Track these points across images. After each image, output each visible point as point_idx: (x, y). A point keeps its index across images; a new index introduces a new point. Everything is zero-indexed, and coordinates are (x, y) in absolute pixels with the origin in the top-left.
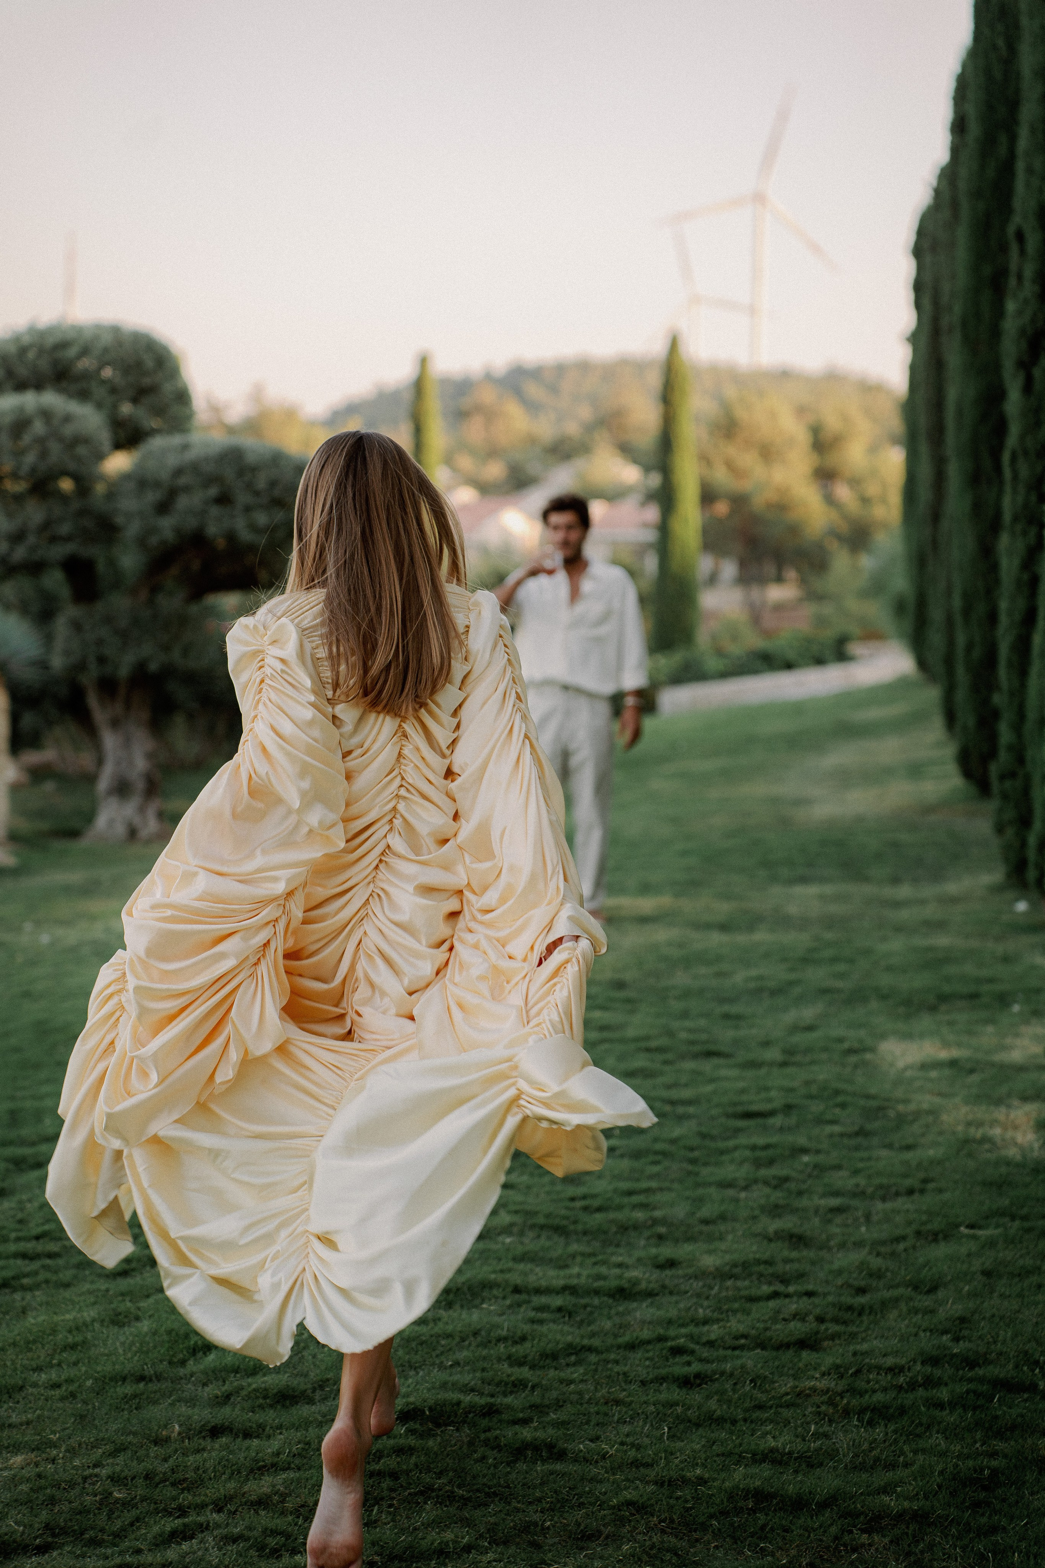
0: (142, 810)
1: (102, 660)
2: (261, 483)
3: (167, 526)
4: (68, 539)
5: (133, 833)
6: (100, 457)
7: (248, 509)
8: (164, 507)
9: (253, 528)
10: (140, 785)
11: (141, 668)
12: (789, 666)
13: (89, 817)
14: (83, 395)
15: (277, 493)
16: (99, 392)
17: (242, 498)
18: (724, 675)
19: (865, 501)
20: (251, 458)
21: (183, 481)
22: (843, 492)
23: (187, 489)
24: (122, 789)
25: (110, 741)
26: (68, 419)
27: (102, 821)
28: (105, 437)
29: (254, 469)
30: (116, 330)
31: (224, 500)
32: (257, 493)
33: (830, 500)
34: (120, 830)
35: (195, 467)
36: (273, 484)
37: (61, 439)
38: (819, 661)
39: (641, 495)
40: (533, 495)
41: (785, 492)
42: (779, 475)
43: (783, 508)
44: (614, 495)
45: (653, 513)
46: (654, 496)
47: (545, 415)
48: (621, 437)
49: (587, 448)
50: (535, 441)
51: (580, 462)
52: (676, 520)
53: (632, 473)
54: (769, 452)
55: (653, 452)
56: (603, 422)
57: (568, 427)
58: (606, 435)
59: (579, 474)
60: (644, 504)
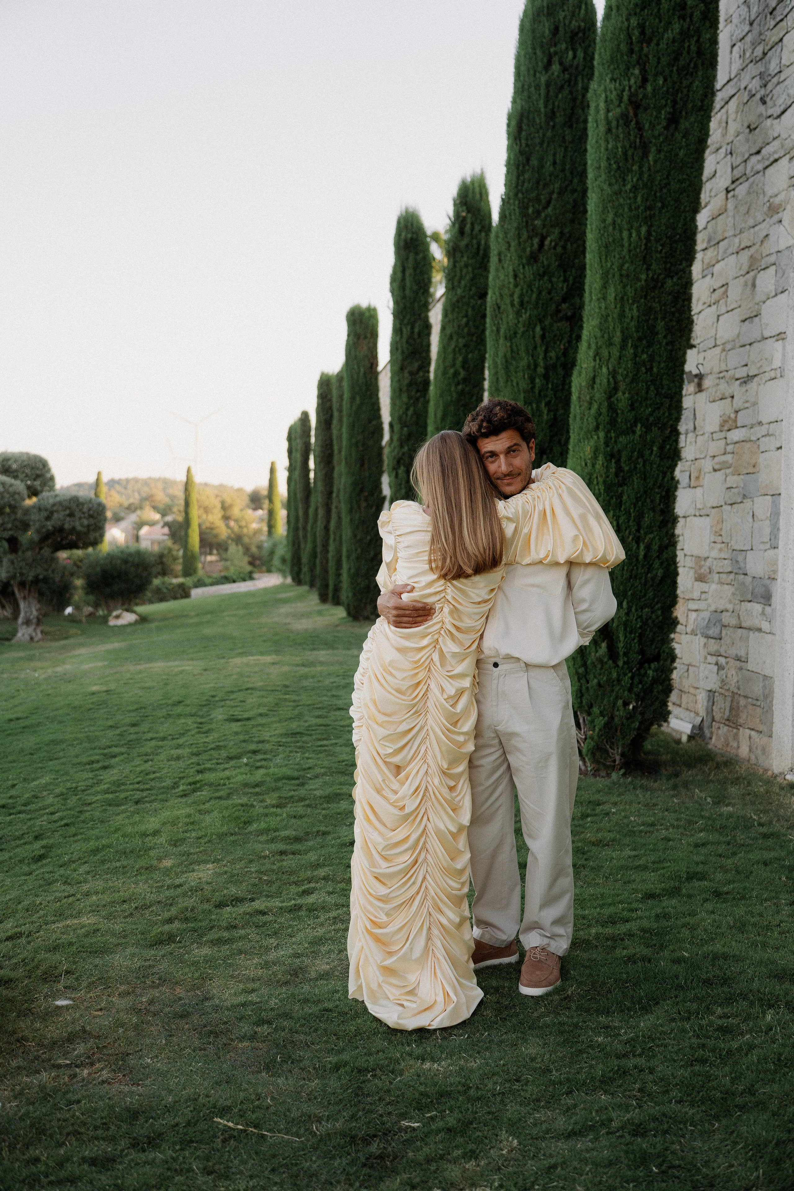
0: (35, 630)
1: (21, 574)
2: (85, 509)
3: (49, 525)
4: (11, 529)
5: (32, 638)
6: (24, 500)
7: (80, 518)
8: (48, 518)
9: (82, 525)
10: (35, 621)
11: (36, 577)
12: (234, 582)
13: (14, 633)
14: (16, 477)
15: (91, 512)
16: (21, 476)
17: (78, 514)
18: (212, 584)
19: (240, 527)
20: (81, 500)
21: (55, 508)
22: (232, 524)
23: (57, 511)
24: (27, 622)
25: (22, 605)
26: (11, 485)
27: (19, 635)
28: (25, 492)
29: (83, 504)
30: (27, 454)
31: (71, 515)
32: (84, 513)
33: (228, 526)
34: (27, 637)
35: (60, 503)
36: (89, 510)
37: (9, 493)
38: (244, 580)
39: (162, 524)
40: (124, 524)
41: (213, 523)
42: (210, 518)
43: (212, 529)
44: (152, 524)
45: (166, 530)
46: (166, 524)
47: (124, 497)
48: (153, 504)
49: (141, 508)
50: (121, 505)
51: (138, 512)
52: (190, 531)
53: (157, 516)
54: (206, 510)
55: (164, 509)
56: (146, 499)
57: (131, 501)
58: (148, 503)
59: (139, 516)
60: (163, 527)
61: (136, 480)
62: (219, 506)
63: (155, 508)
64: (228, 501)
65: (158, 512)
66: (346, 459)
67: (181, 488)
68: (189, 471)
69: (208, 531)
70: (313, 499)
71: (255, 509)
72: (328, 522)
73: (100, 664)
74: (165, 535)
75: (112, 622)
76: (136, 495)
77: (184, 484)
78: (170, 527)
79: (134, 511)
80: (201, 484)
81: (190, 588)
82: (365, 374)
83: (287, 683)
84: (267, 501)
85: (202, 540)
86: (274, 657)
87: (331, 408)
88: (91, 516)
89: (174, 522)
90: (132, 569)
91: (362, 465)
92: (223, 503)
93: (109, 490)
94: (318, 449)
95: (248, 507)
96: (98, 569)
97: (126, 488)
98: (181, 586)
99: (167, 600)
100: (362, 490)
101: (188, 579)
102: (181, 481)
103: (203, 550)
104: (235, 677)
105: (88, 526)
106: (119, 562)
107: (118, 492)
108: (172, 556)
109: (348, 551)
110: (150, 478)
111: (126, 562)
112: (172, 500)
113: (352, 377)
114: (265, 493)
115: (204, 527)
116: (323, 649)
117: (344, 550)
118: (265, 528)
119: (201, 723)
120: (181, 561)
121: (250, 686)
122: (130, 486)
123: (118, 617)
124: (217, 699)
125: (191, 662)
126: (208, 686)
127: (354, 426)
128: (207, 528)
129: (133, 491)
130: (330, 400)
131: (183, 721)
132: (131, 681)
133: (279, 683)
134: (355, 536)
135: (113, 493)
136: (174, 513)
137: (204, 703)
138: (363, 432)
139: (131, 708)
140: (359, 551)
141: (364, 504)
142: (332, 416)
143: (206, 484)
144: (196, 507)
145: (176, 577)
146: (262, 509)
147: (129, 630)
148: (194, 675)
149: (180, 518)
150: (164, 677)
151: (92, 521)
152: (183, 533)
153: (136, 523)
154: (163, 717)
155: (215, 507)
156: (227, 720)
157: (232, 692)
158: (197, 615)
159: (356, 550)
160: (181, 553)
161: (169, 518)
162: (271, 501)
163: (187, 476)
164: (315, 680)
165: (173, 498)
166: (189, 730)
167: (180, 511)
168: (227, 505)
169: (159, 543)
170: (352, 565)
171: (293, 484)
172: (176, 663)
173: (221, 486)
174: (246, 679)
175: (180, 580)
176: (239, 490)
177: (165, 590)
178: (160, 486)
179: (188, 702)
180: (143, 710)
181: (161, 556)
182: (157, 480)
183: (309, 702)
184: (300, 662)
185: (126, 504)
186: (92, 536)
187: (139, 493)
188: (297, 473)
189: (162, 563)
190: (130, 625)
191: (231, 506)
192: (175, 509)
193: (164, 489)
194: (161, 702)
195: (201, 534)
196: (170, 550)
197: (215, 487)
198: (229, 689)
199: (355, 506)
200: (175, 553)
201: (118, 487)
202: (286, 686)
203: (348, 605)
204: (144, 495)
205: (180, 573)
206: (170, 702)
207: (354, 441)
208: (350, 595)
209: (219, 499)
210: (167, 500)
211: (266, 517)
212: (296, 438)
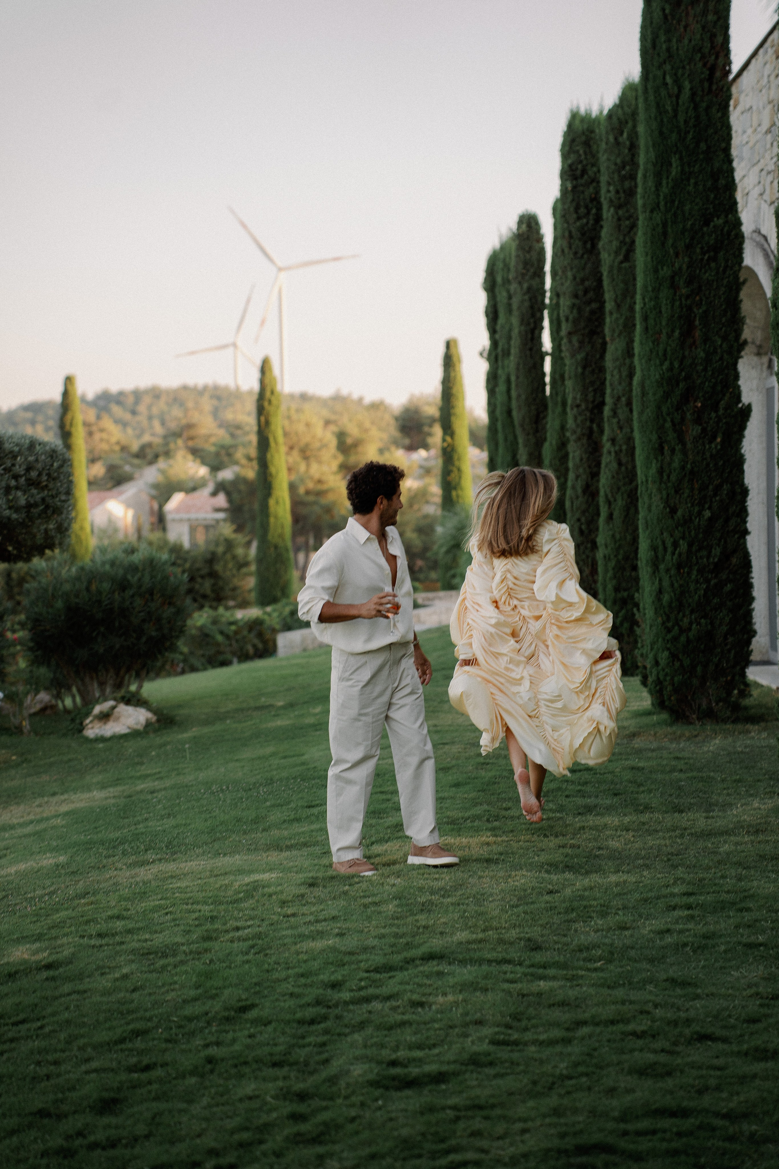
39: (210, 487)
40: (130, 490)
41: (320, 481)
42: (315, 470)
43: (319, 494)
44: (191, 487)
45: (221, 500)
46: (221, 487)
47: (130, 431)
48: (190, 443)
49: (168, 454)
50: (124, 449)
51: (161, 464)
52: (272, 502)
53: (203, 471)
54: (306, 453)
55: (217, 454)
56: (177, 435)
57: (147, 438)
58: (180, 442)
59: (163, 472)
60: (214, 494)
61: (155, 393)
62: (333, 442)
63: (195, 452)
64: (353, 431)
65: (204, 463)
66: (645, 318)
67: (251, 406)
68: (265, 368)
69: (311, 498)
70: (552, 423)
71: (411, 448)
72: (595, 475)
73: (48, 861)
74: (218, 510)
75: (93, 730)
76: (158, 429)
77: (255, 397)
78: (228, 494)
79: (153, 461)
80: (292, 396)
81: (275, 631)
82: (693, 94)
83: (535, 932)
84: (438, 431)
85: (297, 519)
86: (487, 837)
87: (595, 199)
88: (32, 483)
89: (238, 480)
90: (139, 602)
91: (687, 332)
92: (341, 436)
93: (99, 417)
94: (565, 303)
95: (396, 443)
96: (59, 604)
97: (134, 413)
98: (255, 625)
99: (225, 663)
100: (686, 397)
101: (269, 609)
102: (250, 392)
103: (301, 540)
104: (391, 908)
105: (29, 506)
106: (106, 586)
107: (117, 421)
108: (234, 557)
109: (654, 548)
110: (185, 388)
111: (123, 585)
112: (233, 435)
113: (659, 106)
114: (432, 411)
115: (301, 490)
116: (609, 809)
117: (644, 545)
118: (436, 490)
119: (302, 1097)
120: (253, 568)
121: (436, 943)
122: (142, 408)
123: (105, 717)
124: (346, 996)
125: (274, 857)
126: (319, 945)
127: (665, 234)
128: (308, 493)
129: (150, 418)
130: (595, 180)
131: (250, 1087)
132: (119, 925)
133: (513, 934)
134: (673, 511)
135: (107, 423)
136: (237, 463)
137: (310, 1012)
138: (689, 247)
139: (103, 1036)
140: (683, 546)
141: (693, 431)
142: (598, 218)
143: (304, 397)
144: (283, 449)
145: (244, 605)
146: (426, 446)
147: (131, 747)
148: (283, 903)
149: (251, 473)
150: (206, 909)
151: (37, 495)
152: (256, 506)
153: (156, 486)
154: (194, 1072)
155: (324, 446)
156: (375, 1084)
157: (388, 968)
158: (291, 706)
159: (675, 545)
160: (253, 551)
161: (227, 474)
162: (448, 428)
163: (262, 382)
164: (611, 920)
165: (234, 429)
166: (266, 1128)
167: (250, 459)
168: (349, 441)
169: (207, 528)
170: (666, 583)
171: (501, 388)
172: (237, 860)
173: (338, 398)
174: (422, 919)
175: (254, 612)
176: (376, 406)
177: (220, 638)
178: (207, 404)
179: (265, 1011)
180: (139, 1044)
181: (211, 559)
182: (200, 392)
183: (608, 1012)
184: (557, 856)
185: (135, 447)
186: (40, 528)
187: (163, 423)
188: (512, 362)
189: (213, 575)
190: (134, 734)
191: (357, 444)
192: (239, 454)
193: (215, 413)
194: (188, 1011)
195: (297, 503)
196: (229, 545)
197: (323, 402)
198: (378, 959)
199: (671, 436)
200: (240, 551)
201: (116, 409)
202: (535, 947)
203: (659, 682)
204: (173, 425)
205: (253, 596)
206: (216, 1006)
207: (665, 272)
208: (664, 657)
209: (333, 428)
210: (221, 435)
211: (438, 463)
212: (507, 282)
